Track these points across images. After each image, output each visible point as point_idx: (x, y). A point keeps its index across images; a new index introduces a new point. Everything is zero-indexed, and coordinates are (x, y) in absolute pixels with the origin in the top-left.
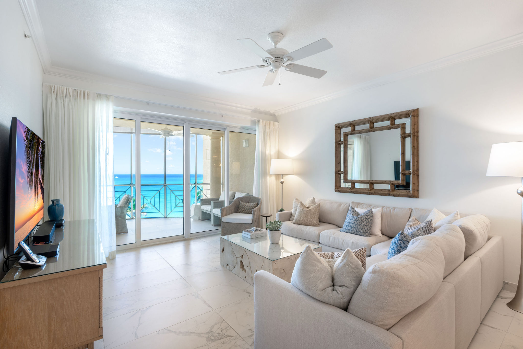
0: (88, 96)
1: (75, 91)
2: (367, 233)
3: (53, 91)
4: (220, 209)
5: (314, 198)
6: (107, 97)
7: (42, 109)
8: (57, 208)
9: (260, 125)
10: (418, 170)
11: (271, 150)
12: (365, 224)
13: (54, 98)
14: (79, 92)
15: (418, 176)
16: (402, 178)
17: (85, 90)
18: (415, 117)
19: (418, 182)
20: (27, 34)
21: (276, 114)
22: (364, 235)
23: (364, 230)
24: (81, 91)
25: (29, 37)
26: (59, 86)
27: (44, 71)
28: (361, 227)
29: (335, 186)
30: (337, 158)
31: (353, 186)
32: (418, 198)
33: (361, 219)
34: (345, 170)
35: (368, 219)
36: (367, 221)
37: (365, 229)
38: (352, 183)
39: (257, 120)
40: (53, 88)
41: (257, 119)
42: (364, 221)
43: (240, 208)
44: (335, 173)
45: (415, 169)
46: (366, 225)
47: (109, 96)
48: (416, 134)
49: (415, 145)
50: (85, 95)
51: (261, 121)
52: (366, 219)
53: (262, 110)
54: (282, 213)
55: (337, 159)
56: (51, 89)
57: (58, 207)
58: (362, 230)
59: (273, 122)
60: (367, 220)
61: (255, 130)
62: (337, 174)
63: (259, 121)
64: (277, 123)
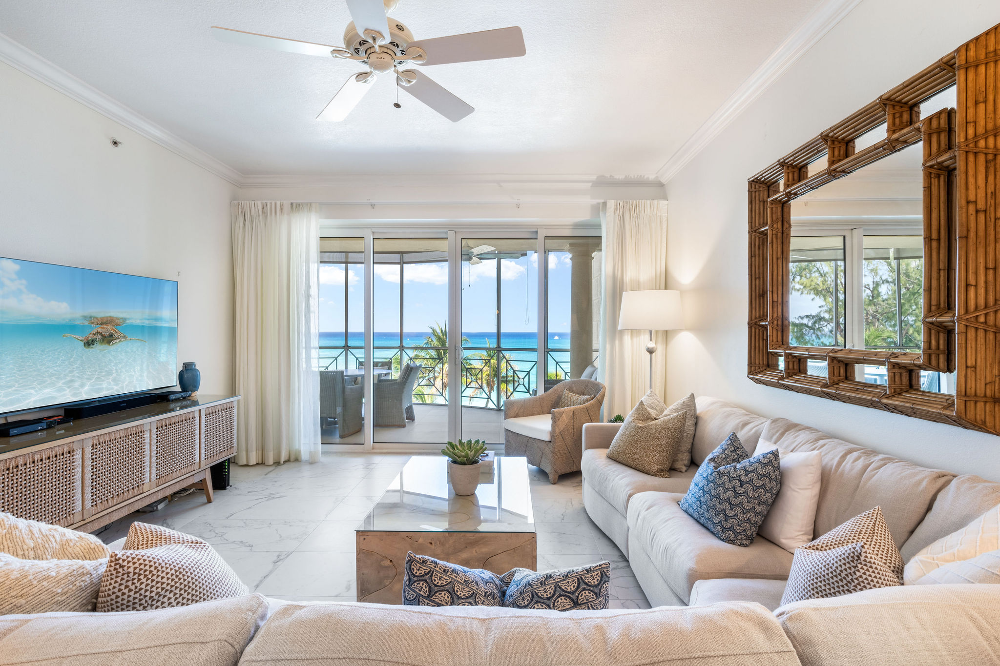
0: (280, 209)
1: (265, 206)
2: (729, 529)
3: (240, 210)
5: (692, 395)
6: (309, 207)
9: (609, 215)
10: (995, 307)
11: (640, 269)
12: (729, 499)
13: (241, 220)
15: (997, 331)
16: (930, 343)
17: (276, 201)
18: (982, 69)
21: (664, 181)
22: (720, 534)
23: (723, 518)
28: (714, 505)
29: (748, 365)
30: (756, 279)
31: (791, 366)
33: (723, 478)
34: (775, 315)
35: (747, 483)
36: (740, 490)
37: (726, 515)
38: (790, 357)
39: (603, 203)
40: (240, 207)
41: (603, 201)
42: (731, 486)
44: (749, 322)
45: (981, 301)
46: (730, 504)
47: (311, 204)
48: (982, 143)
49: (981, 194)
50: (276, 209)
51: (611, 204)
52: (738, 483)
53: (620, 176)
54: (593, 427)
55: (757, 281)
56: (238, 209)
58: (716, 515)
59: (649, 202)
60: (741, 486)
61: (598, 227)
62: (756, 327)
63: (605, 204)
64: (666, 202)
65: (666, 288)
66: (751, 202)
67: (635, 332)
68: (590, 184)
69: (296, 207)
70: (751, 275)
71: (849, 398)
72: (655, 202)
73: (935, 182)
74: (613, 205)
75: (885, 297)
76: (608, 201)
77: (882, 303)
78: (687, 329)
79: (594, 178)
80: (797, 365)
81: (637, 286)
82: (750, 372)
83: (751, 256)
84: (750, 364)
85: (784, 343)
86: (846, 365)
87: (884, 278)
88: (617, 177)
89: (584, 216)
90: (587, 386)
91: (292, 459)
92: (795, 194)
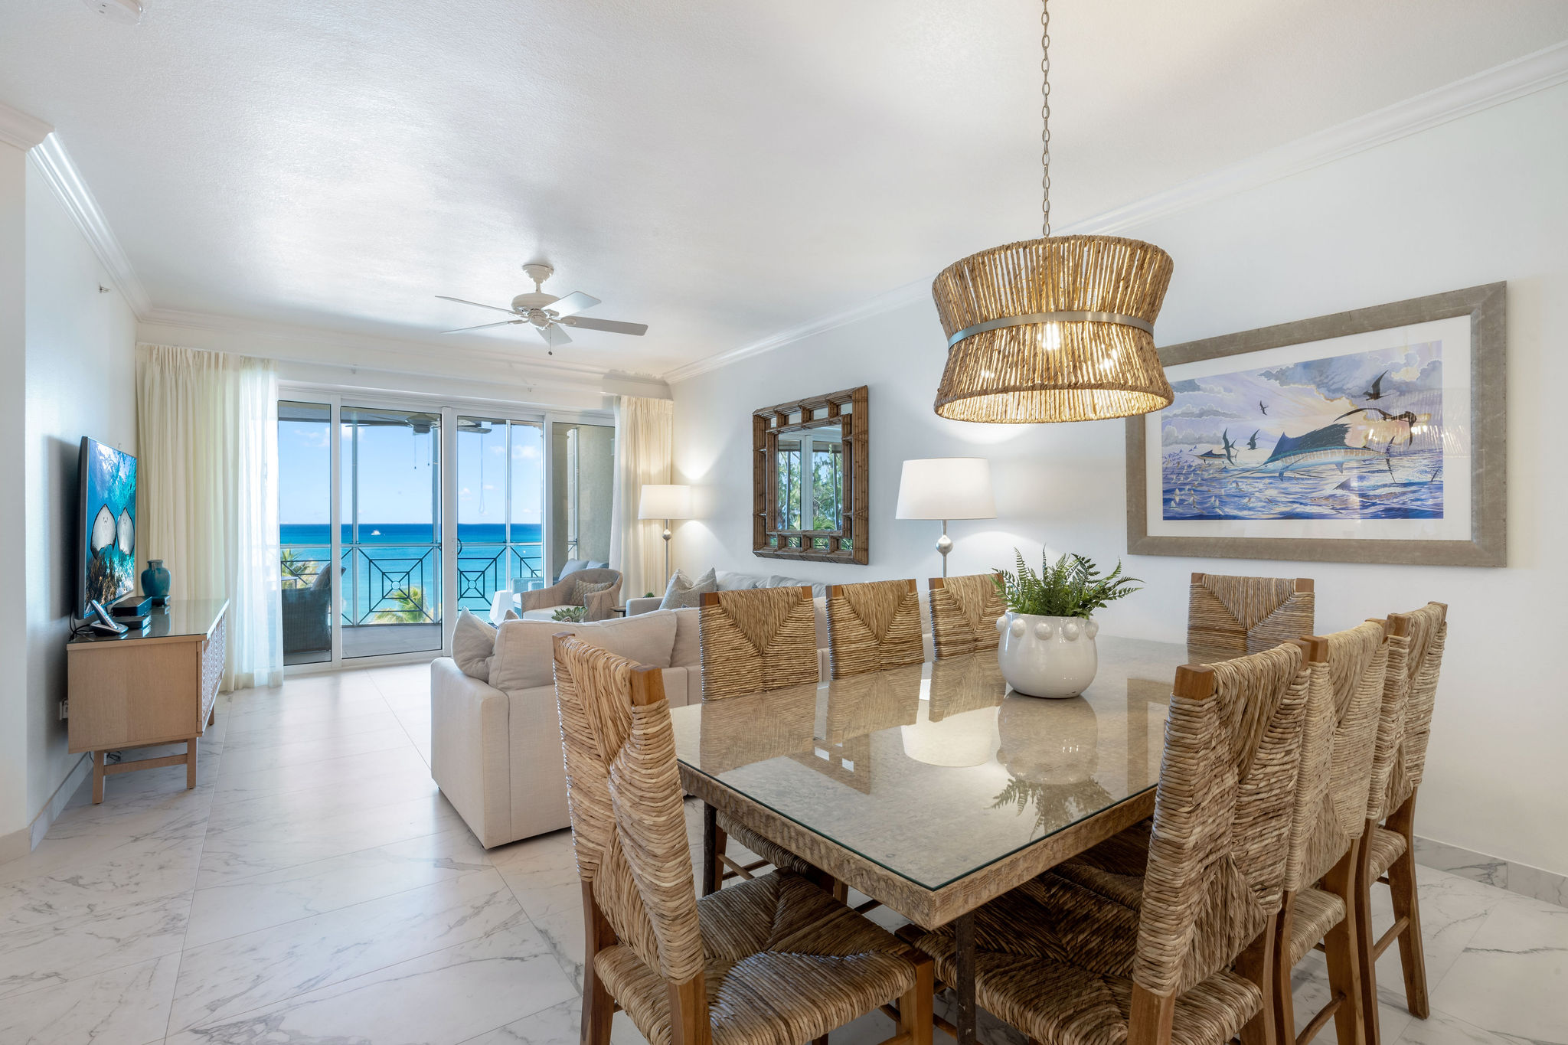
0: (223, 362)
1: (198, 355)
3: (154, 356)
4: (519, 594)
5: (713, 569)
6: (265, 363)
7: (134, 391)
8: (157, 575)
9: (621, 409)
10: (866, 508)
11: (651, 464)
13: (157, 370)
14: (206, 356)
15: (867, 520)
16: (845, 525)
17: (217, 352)
18: (860, 403)
19: (867, 532)
20: (104, 286)
21: (669, 381)
24: (210, 354)
25: (107, 290)
26: (167, 347)
27: (137, 318)
29: (753, 545)
30: (757, 483)
31: (779, 542)
32: (866, 563)
34: (770, 508)
38: (779, 536)
39: (617, 397)
40: (155, 352)
41: (616, 394)
43: (575, 593)
44: (754, 515)
47: (268, 360)
48: (860, 436)
50: (217, 361)
51: (625, 399)
53: (631, 372)
55: (759, 485)
56: (151, 354)
57: (159, 573)
59: (657, 400)
61: (612, 417)
62: (758, 517)
63: (619, 399)
64: (671, 402)
65: (671, 484)
66: (754, 430)
67: (648, 521)
68: (602, 376)
69: (247, 362)
70: (754, 481)
71: (812, 557)
72: (663, 401)
73: (846, 447)
74: (626, 401)
75: (825, 481)
76: (622, 396)
77: (821, 488)
78: (697, 519)
79: (607, 371)
80: (784, 541)
81: (649, 481)
82: (754, 549)
83: (755, 467)
84: (755, 543)
85: (775, 528)
86: (810, 539)
87: (823, 460)
88: (628, 372)
89: (597, 406)
90: (601, 574)
91: (240, 686)
92: (783, 432)
